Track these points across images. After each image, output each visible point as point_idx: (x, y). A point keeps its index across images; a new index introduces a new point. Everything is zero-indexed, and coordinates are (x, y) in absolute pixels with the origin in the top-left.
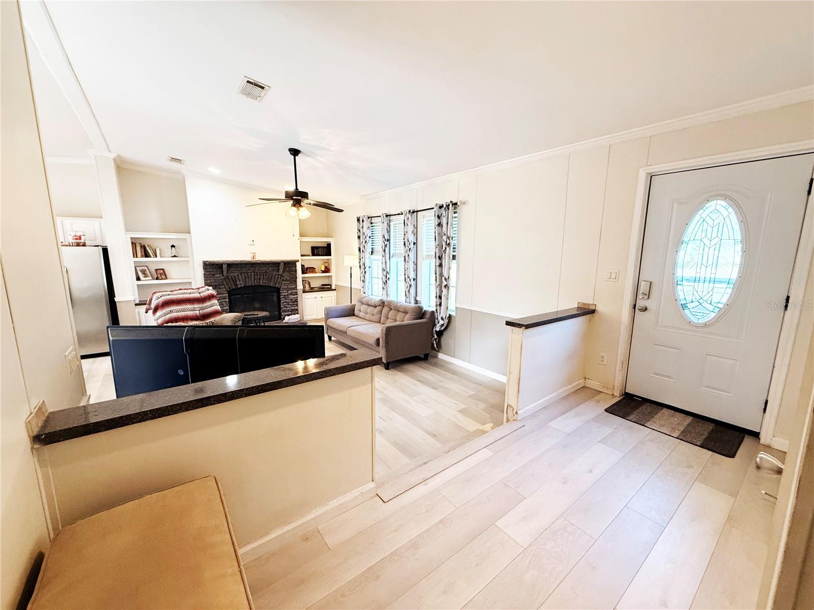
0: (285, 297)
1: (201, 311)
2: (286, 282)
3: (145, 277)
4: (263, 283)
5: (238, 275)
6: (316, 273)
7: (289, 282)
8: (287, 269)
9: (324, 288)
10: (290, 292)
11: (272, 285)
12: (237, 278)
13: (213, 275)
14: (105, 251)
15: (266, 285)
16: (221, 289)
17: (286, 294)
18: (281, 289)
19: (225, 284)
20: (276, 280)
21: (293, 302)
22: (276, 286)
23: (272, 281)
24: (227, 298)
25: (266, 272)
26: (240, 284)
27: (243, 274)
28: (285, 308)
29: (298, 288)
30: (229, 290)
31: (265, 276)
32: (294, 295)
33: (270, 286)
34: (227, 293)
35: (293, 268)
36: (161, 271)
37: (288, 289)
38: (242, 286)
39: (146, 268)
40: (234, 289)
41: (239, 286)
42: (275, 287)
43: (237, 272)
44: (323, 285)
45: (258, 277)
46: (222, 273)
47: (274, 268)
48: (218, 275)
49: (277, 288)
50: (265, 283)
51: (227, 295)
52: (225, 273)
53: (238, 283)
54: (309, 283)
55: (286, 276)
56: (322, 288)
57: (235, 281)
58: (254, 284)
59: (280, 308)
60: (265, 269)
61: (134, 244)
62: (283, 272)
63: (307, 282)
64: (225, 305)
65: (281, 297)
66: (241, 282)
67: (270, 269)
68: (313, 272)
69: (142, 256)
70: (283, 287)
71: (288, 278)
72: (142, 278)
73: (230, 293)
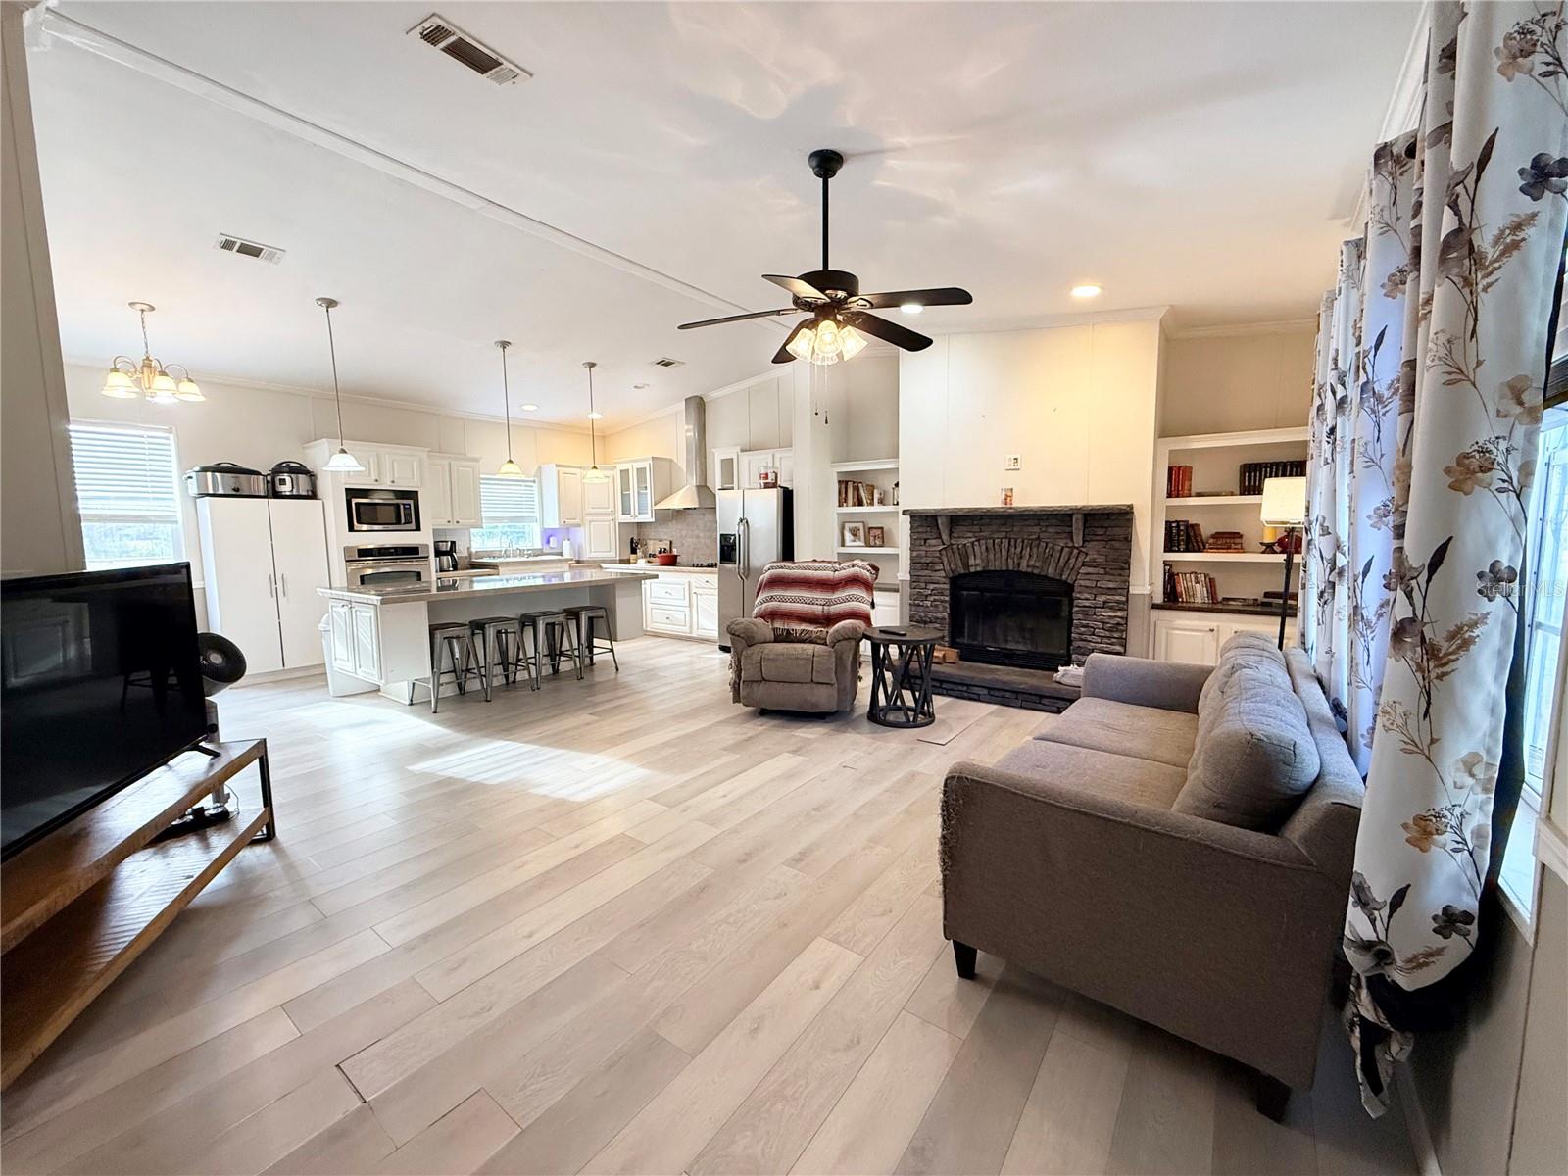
0: (1087, 611)
1: (825, 607)
2: (1090, 570)
3: (854, 540)
4: (1028, 566)
5: (973, 543)
6: (1242, 550)
7: (1102, 571)
8: (1100, 532)
9: (1269, 604)
10: (1103, 598)
11: (1050, 572)
12: (970, 550)
13: (926, 540)
14: (788, 497)
15: (1036, 572)
16: (936, 571)
17: (1087, 603)
18: (1076, 589)
19: (945, 559)
20: (1062, 564)
21: (1110, 630)
22: (1065, 578)
23: (1053, 565)
24: (947, 592)
25: (1038, 538)
26: (976, 564)
27: (982, 542)
28: (1081, 643)
29: (1133, 590)
30: (951, 575)
31: (1035, 550)
32: (1112, 608)
33: (1046, 577)
34: (947, 581)
35: (1118, 531)
36: (879, 532)
37: (1094, 591)
38: (979, 569)
39: (861, 526)
40: (961, 576)
41: (972, 570)
42: (1060, 581)
43: (970, 535)
44: (1267, 595)
45: (1019, 549)
46: (940, 537)
47: (1059, 530)
48: (933, 542)
49: (1066, 582)
50: (1034, 567)
51: (947, 586)
52: (945, 537)
53: (972, 561)
54: (1211, 585)
55: (1094, 551)
56: (1263, 604)
57: (965, 559)
58: (1004, 568)
59: (1070, 642)
60: (1036, 529)
61: (843, 484)
62: (1084, 541)
63: (1202, 578)
64: (941, 609)
65: (1075, 609)
66: (978, 561)
67: (1050, 530)
68: (1227, 548)
69: (854, 505)
70: (1082, 583)
71: (1101, 559)
72: (847, 543)
73: (957, 582)
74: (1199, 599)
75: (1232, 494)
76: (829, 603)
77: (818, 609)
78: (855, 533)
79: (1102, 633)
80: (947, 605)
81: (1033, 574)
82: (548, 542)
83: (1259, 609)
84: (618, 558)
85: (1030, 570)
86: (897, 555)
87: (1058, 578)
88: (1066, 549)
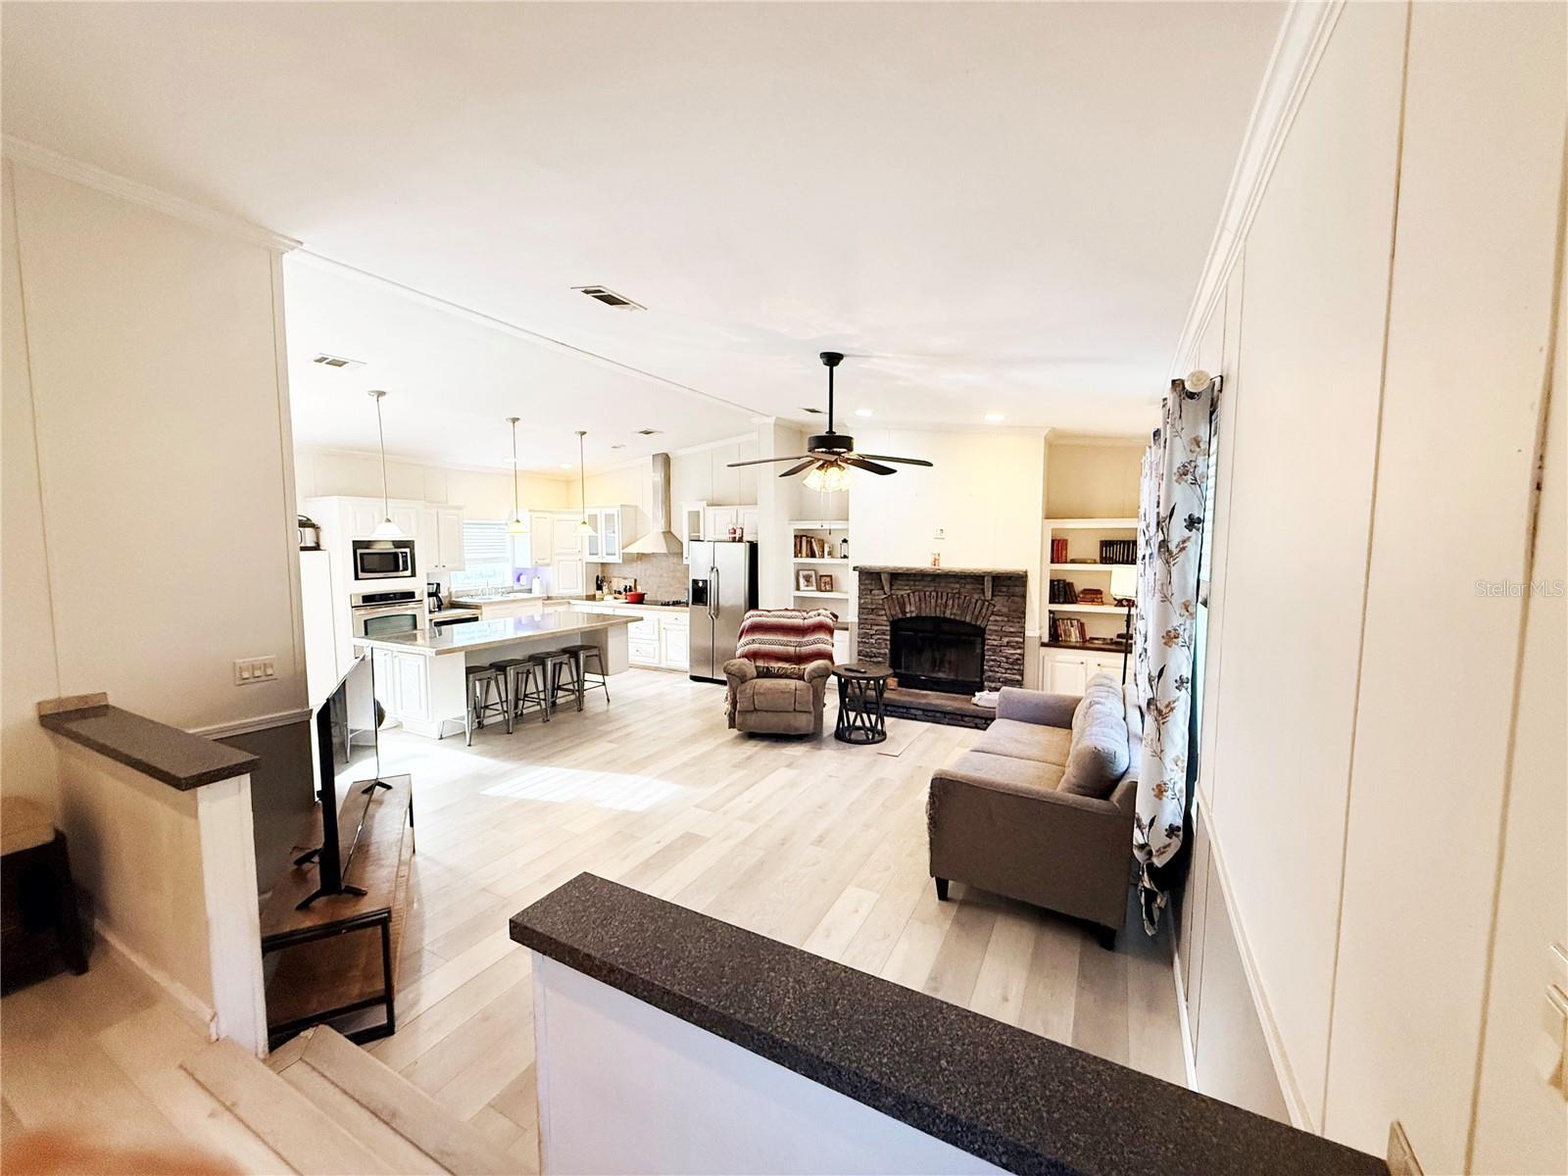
0: (996, 650)
1: (798, 648)
2: (998, 618)
3: (807, 586)
4: (951, 614)
5: (909, 595)
6: (1101, 603)
7: (1006, 619)
8: (1005, 589)
9: (1119, 644)
10: (1006, 640)
11: (968, 619)
12: (907, 600)
13: (871, 591)
15: (958, 618)
16: (879, 616)
17: (995, 643)
18: (987, 632)
19: (887, 606)
20: (976, 612)
21: (1012, 664)
22: (978, 623)
23: (969, 613)
24: (889, 633)
25: (959, 593)
26: (911, 610)
27: (917, 593)
28: (990, 674)
29: (1027, 633)
30: (891, 619)
31: (956, 601)
32: (1014, 648)
33: (964, 623)
34: (888, 623)
35: (1016, 589)
36: (828, 579)
37: (1001, 634)
38: (914, 615)
39: (812, 574)
40: (899, 619)
41: (908, 615)
42: (975, 626)
43: (908, 588)
44: (1118, 637)
45: (944, 601)
46: (883, 588)
47: (974, 587)
48: (876, 592)
49: (979, 627)
50: (955, 614)
51: (888, 628)
52: (887, 589)
53: (908, 610)
54: (1082, 628)
55: (1000, 604)
57: (902, 607)
58: (933, 615)
59: (983, 672)
60: (958, 586)
61: (798, 538)
62: (993, 596)
63: (1075, 623)
64: (883, 646)
65: (986, 647)
66: (913, 609)
67: (967, 586)
68: (1092, 601)
69: (807, 556)
70: (991, 627)
71: (1005, 610)
72: (802, 587)
73: (895, 624)
74: (1073, 639)
75: (1095, 562)
76: (800, 645)
77: (791, 649)
78: (807, 579)
79: (1007, 666)
80: (888, 643)
81: (955, 620)
82: (519, 579)
83: (1113, 647)
84: (585, 594)
85: (952, 617)
86: (847, 600)
87: (973, 623)
88: (980, 602)
